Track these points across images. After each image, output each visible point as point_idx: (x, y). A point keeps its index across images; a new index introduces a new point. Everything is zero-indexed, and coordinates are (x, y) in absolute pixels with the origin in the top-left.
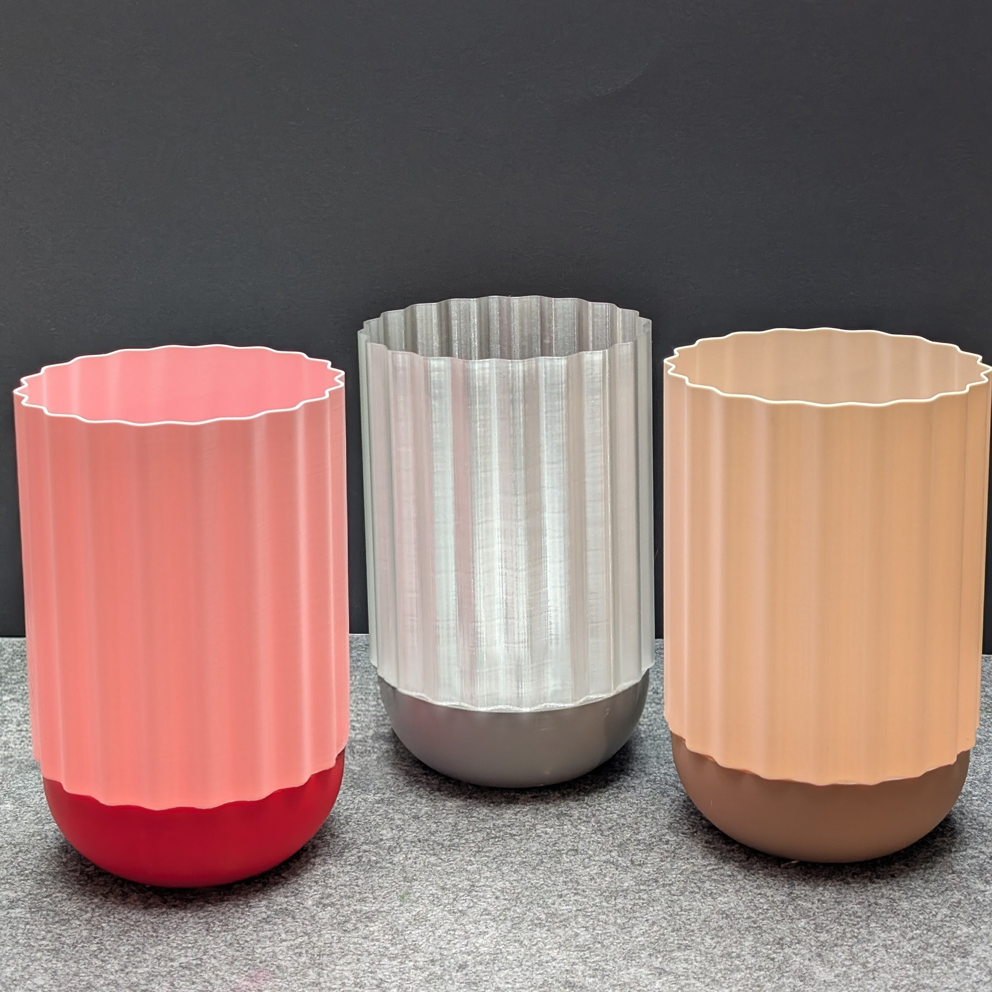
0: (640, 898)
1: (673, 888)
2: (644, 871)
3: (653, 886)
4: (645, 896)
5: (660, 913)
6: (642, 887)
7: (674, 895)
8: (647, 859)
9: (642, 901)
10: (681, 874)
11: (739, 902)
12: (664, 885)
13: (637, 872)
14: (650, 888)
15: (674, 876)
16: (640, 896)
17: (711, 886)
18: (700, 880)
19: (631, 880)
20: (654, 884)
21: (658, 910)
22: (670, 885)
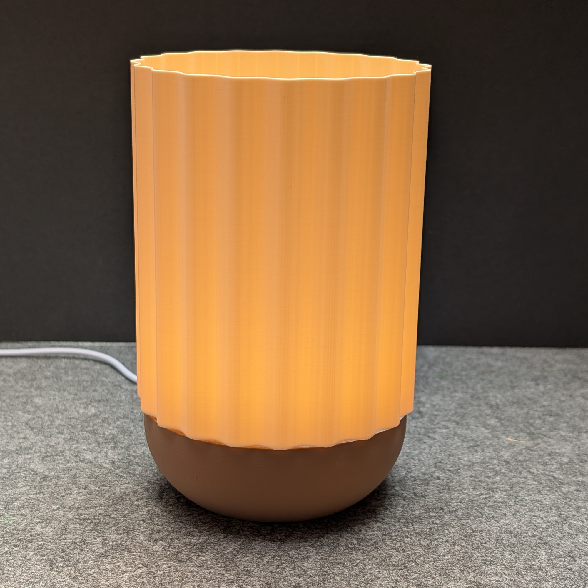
0: (433, 523)
1: (458, 513)
2: (428, 501)
3: (441, 513)
4: (437, 521)
5: (456, 534)
6: (432, 514)
7: (461, 519)
8: (426, 491)
9: (436, 525)
10: (461, 502)
11: (519, 523)
12: (450, 512)
13: (422, 502)
14: (439, 515)
15: (456, 504)
16: (433, 522)
17: (490, 511)
18: (478, 506)
19: (420, 509)
20: (441, 511)
21: (453, 532)
22: (454, 511)
